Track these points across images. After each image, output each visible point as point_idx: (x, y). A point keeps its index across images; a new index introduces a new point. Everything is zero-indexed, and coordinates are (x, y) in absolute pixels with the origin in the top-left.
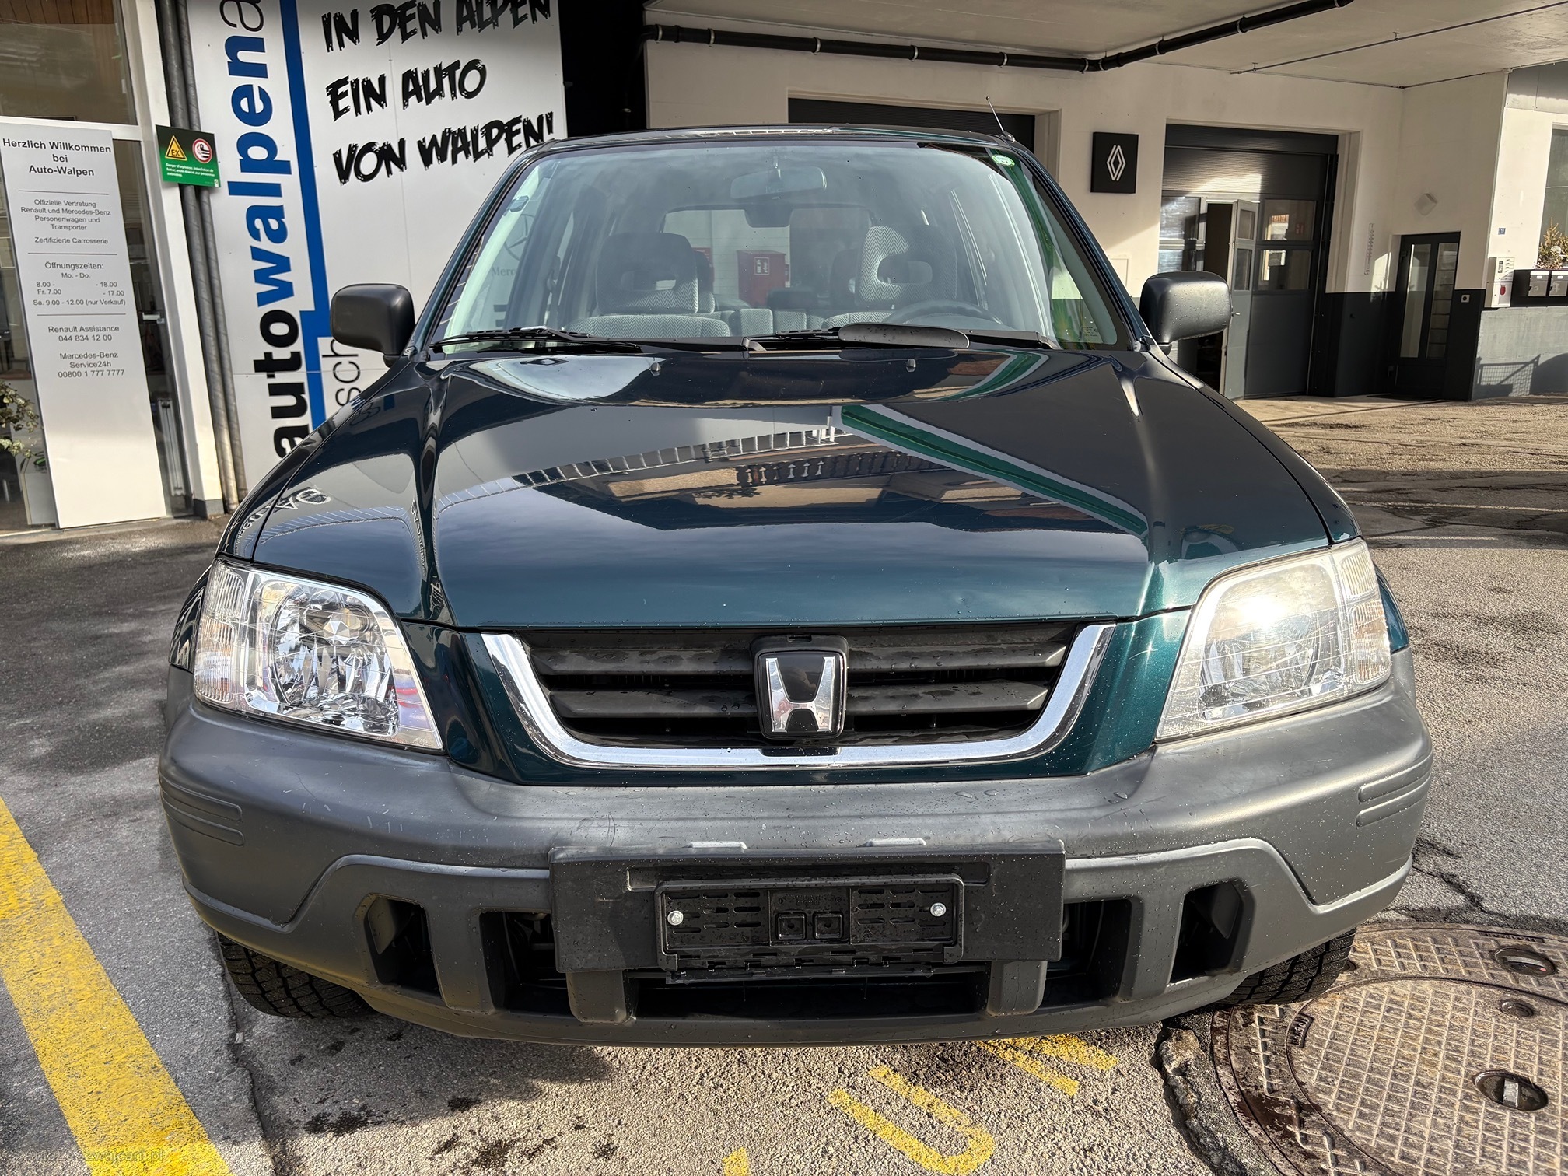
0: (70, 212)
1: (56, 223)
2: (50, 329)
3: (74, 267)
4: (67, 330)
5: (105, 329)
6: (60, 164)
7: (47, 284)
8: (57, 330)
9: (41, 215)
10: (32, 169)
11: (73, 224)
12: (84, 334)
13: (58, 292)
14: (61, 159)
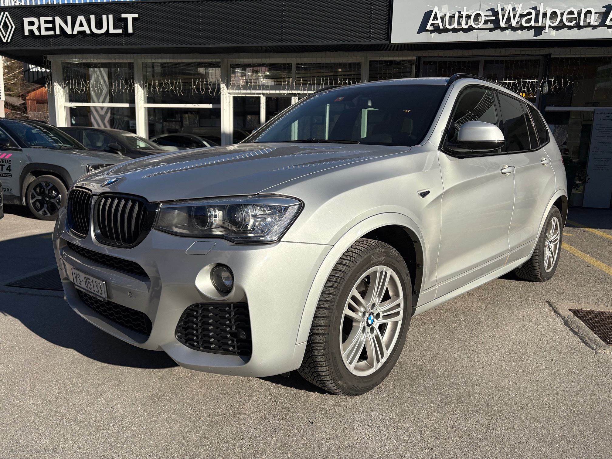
0: (607, 129)
1: (603, 132)
2: (594, 158)
3: (604, 143)
4: (598, 158)
5: (607, 159)
6: (608, 118)
7: (596, 147)
8: (596, 158)
9: (599, 130)
10: (601, 119)
11: (607, 132)
12: (602, 160)
13: (598, 149)
14: (608, 117)
